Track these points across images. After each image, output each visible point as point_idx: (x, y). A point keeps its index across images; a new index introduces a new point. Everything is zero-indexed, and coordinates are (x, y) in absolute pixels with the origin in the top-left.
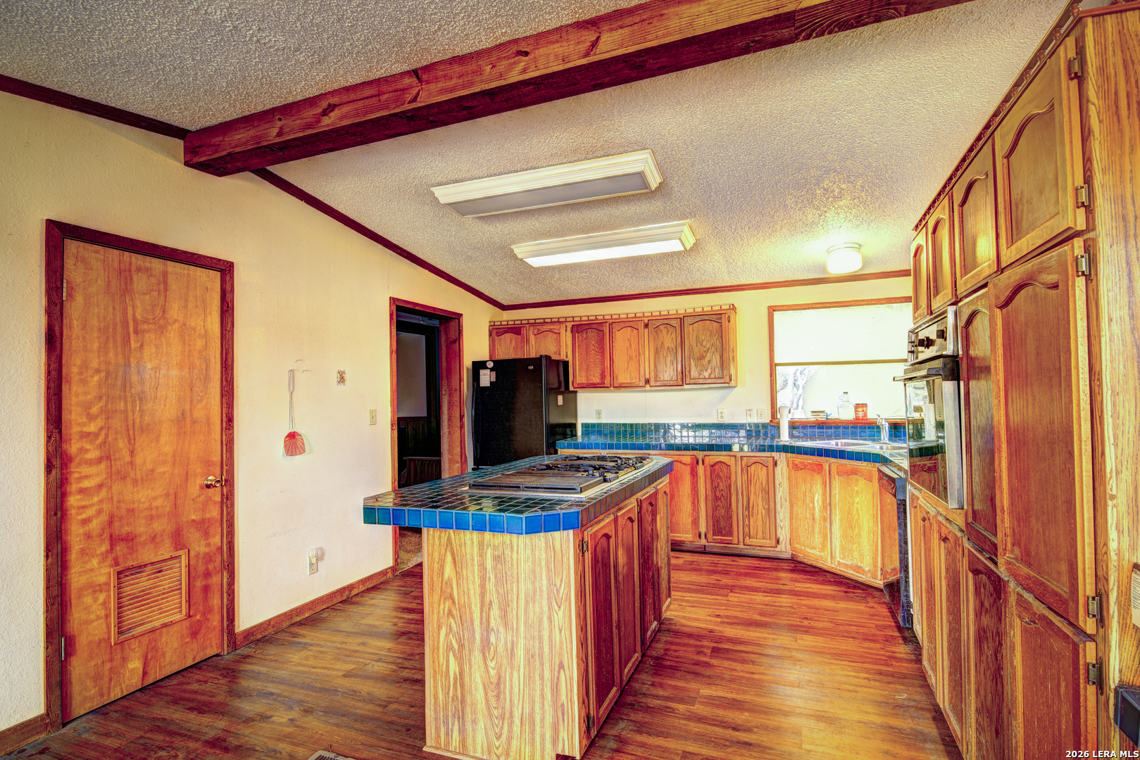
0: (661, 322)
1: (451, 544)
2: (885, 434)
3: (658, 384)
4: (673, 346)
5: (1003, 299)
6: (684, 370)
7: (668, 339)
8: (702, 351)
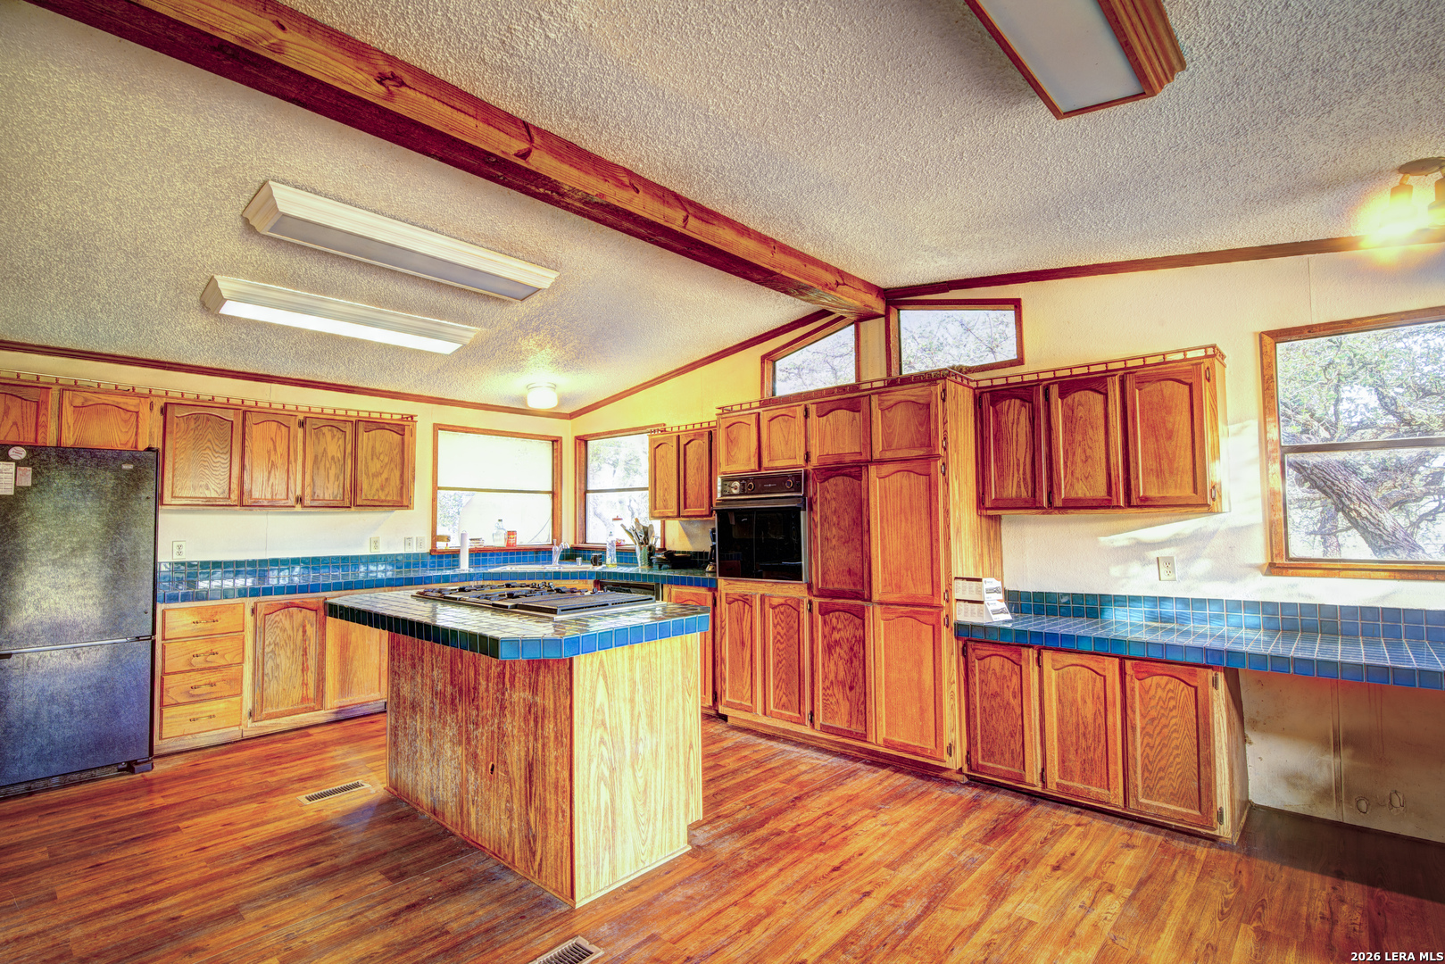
0: (325, 423)
1: (603, 667)
2: (556, 558)
3: (316, 504)
4: (340, 455)
5: (883, 475)
6: (355, 488)
7: (333, 446)
8: (378, 466)
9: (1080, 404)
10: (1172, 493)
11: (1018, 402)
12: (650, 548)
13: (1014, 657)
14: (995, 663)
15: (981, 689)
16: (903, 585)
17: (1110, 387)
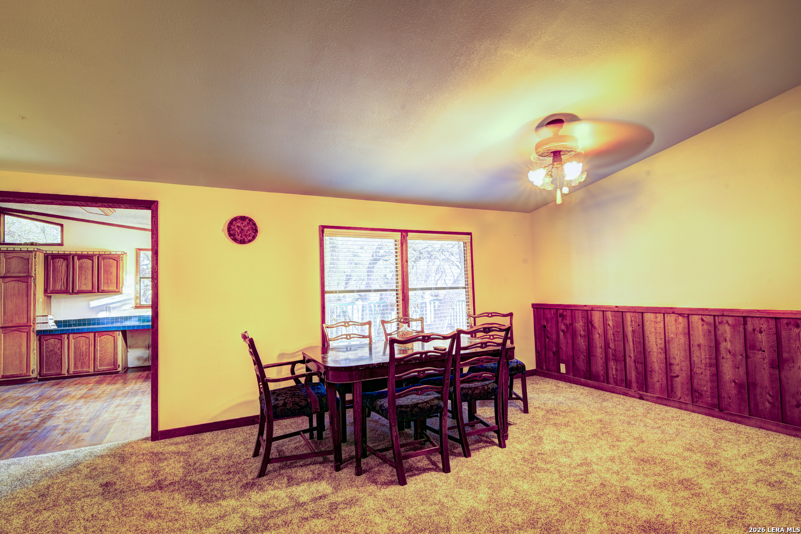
5: (6, 282)
9: (84, 262)
10: (111, 289)
11: (62, 260)
13: (59, 338)
14: (52, 341)
15: (46, 350)
16: (14, 320)
17: (94, 259)
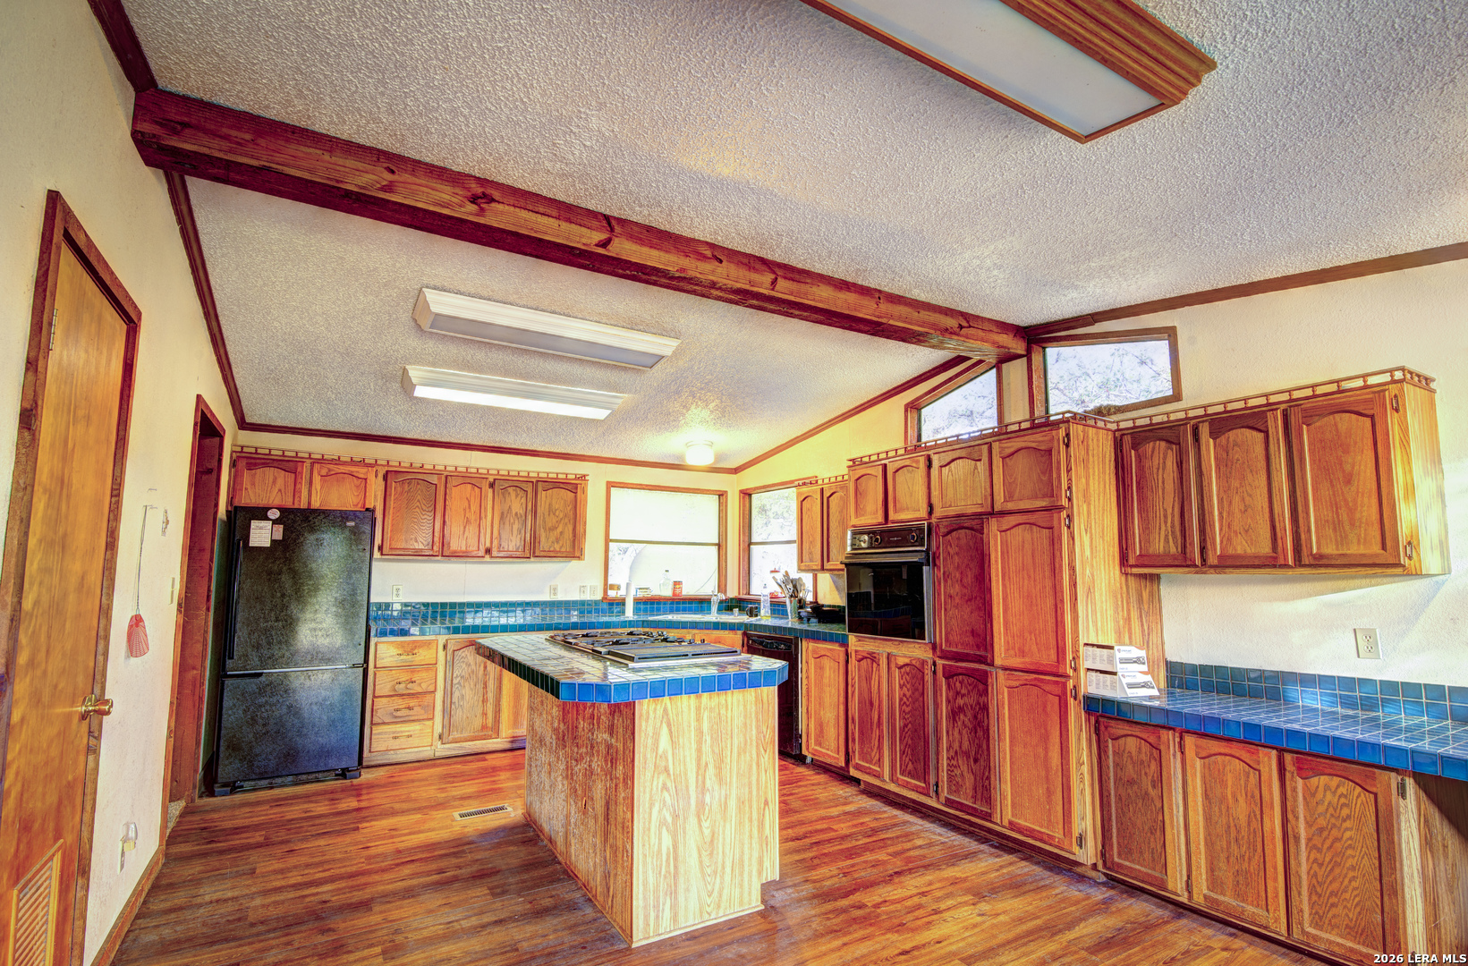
0: (511, 483)
1: (667, 715)
2: (714, 608)
3: (502, 554)
4: (522, 512)
5: (1004, 528)
6: (535, 539)
7: (517, 504)
8: (554, 521)
9: (1236, 444)
10: (1354, 549)
11: (1163, 444)
12: (800, 601)
13: (1152, 739)
14: (1131, 744)
15: (1116, 774)
16: (1026, 649)
17: (1270, 423)
